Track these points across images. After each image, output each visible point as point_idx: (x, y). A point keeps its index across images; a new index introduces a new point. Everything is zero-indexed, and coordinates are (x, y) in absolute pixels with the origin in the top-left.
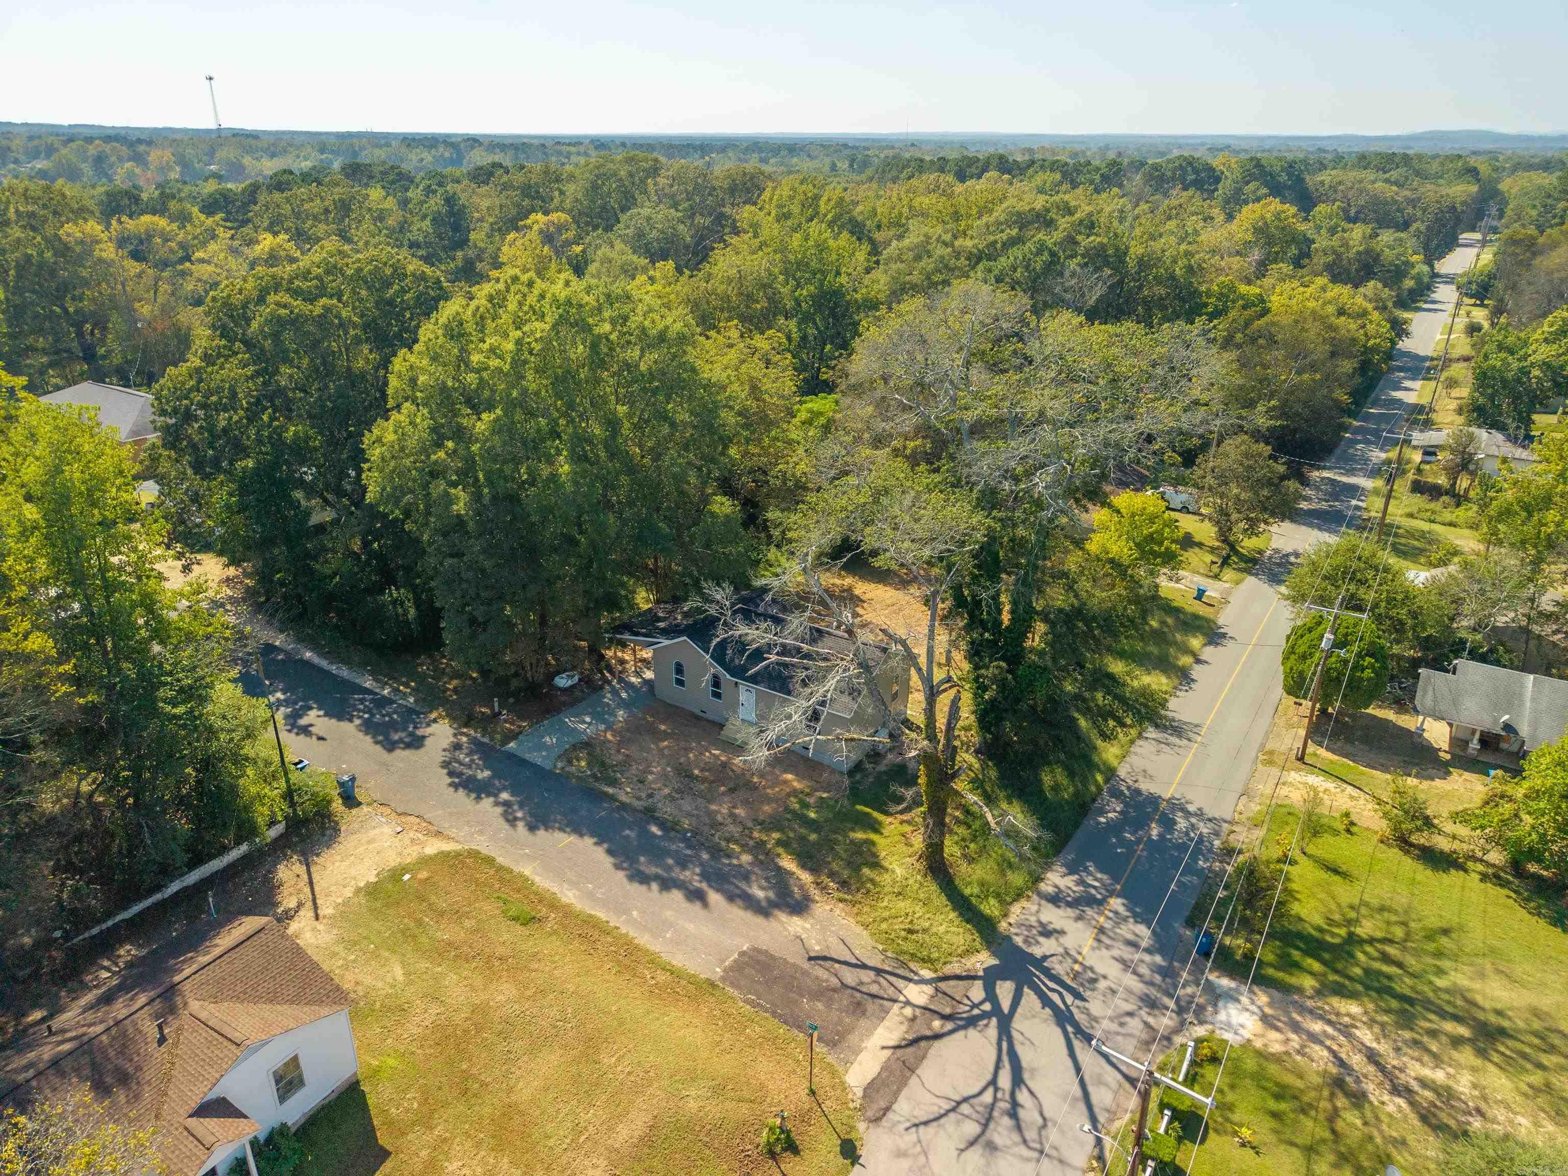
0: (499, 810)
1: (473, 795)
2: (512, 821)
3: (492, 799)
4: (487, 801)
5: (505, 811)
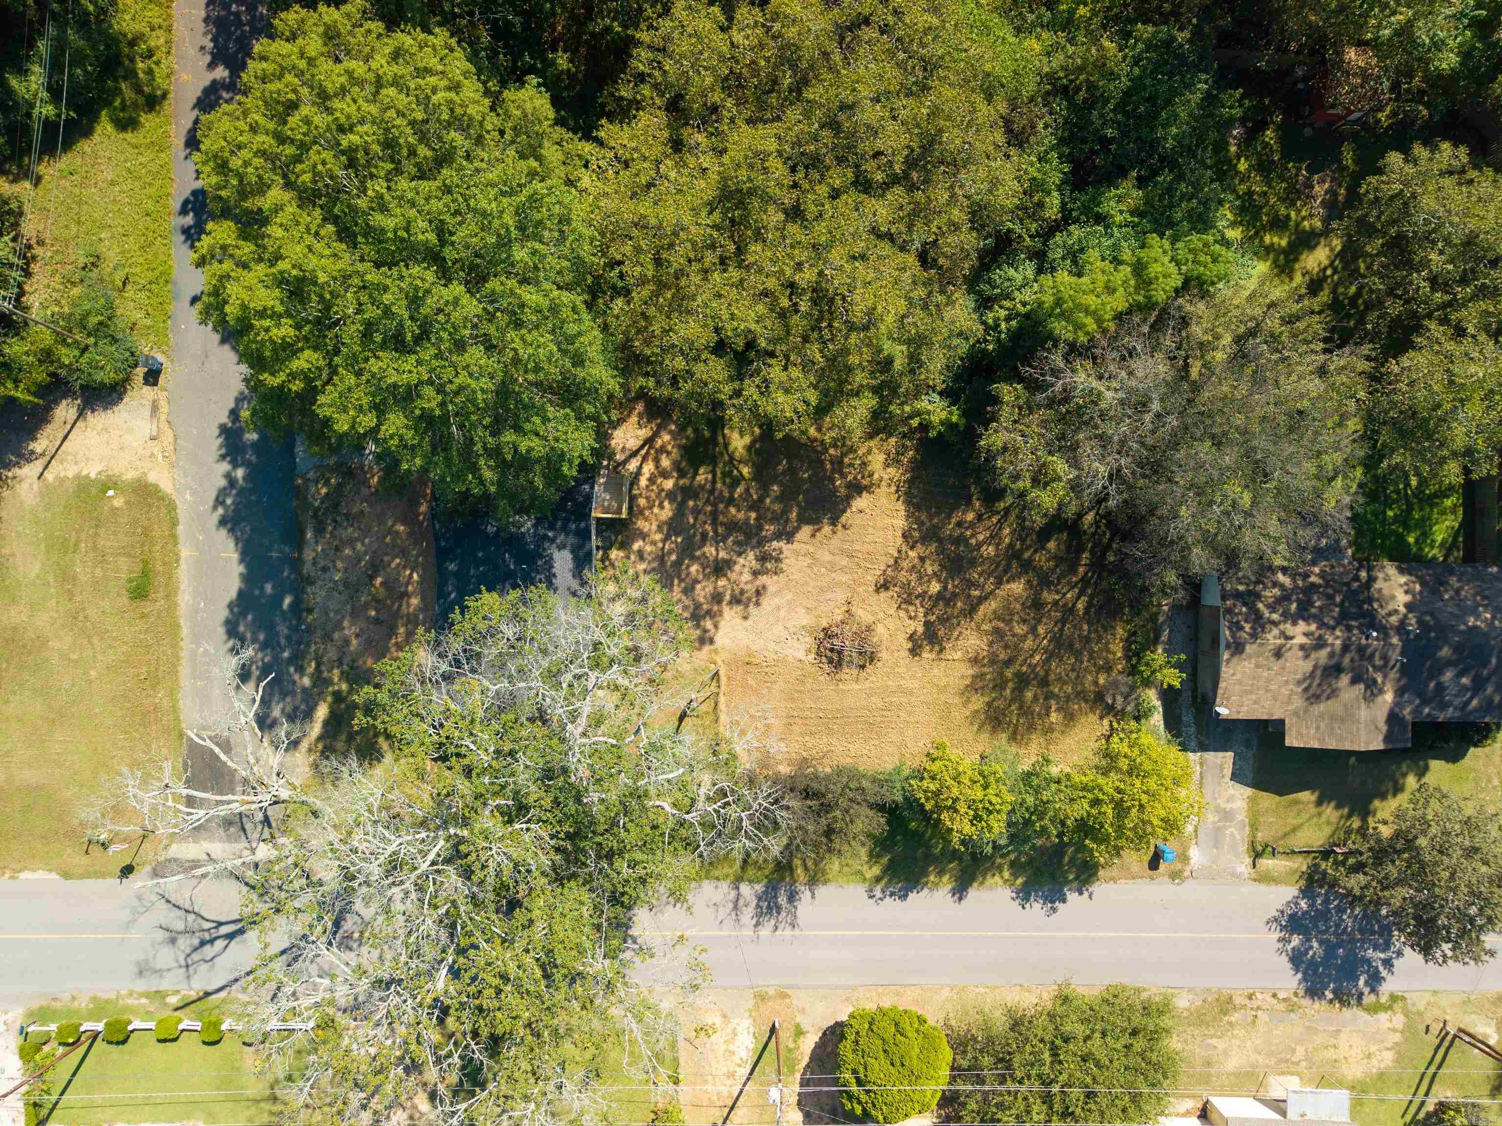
4: (225, 466)
5: (225, 489)
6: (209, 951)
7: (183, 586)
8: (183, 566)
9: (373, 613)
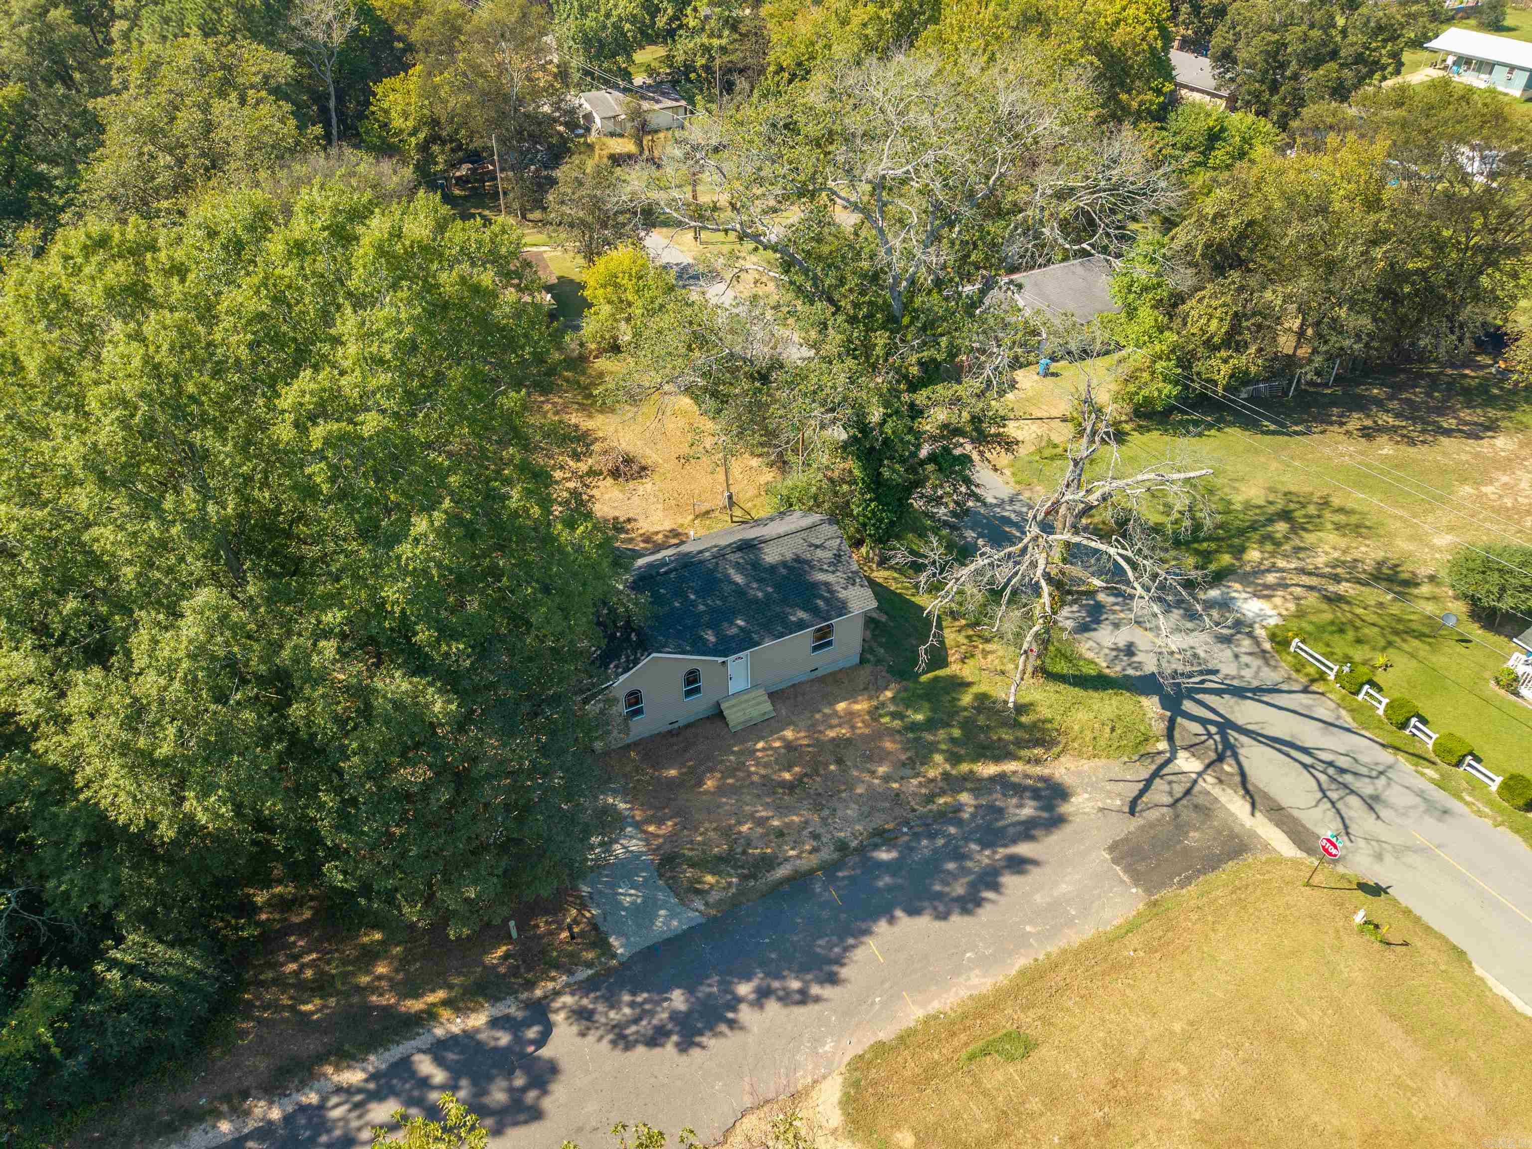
0: (772, 1006)
1: (723, 1028)
2: (804, 998)
3: (743, 1007)
4: (745, 1014)
5: (780, 999)
6: (1342, 762)
7: (964, 993)
8: (935, 1006)
9: (832, 767)
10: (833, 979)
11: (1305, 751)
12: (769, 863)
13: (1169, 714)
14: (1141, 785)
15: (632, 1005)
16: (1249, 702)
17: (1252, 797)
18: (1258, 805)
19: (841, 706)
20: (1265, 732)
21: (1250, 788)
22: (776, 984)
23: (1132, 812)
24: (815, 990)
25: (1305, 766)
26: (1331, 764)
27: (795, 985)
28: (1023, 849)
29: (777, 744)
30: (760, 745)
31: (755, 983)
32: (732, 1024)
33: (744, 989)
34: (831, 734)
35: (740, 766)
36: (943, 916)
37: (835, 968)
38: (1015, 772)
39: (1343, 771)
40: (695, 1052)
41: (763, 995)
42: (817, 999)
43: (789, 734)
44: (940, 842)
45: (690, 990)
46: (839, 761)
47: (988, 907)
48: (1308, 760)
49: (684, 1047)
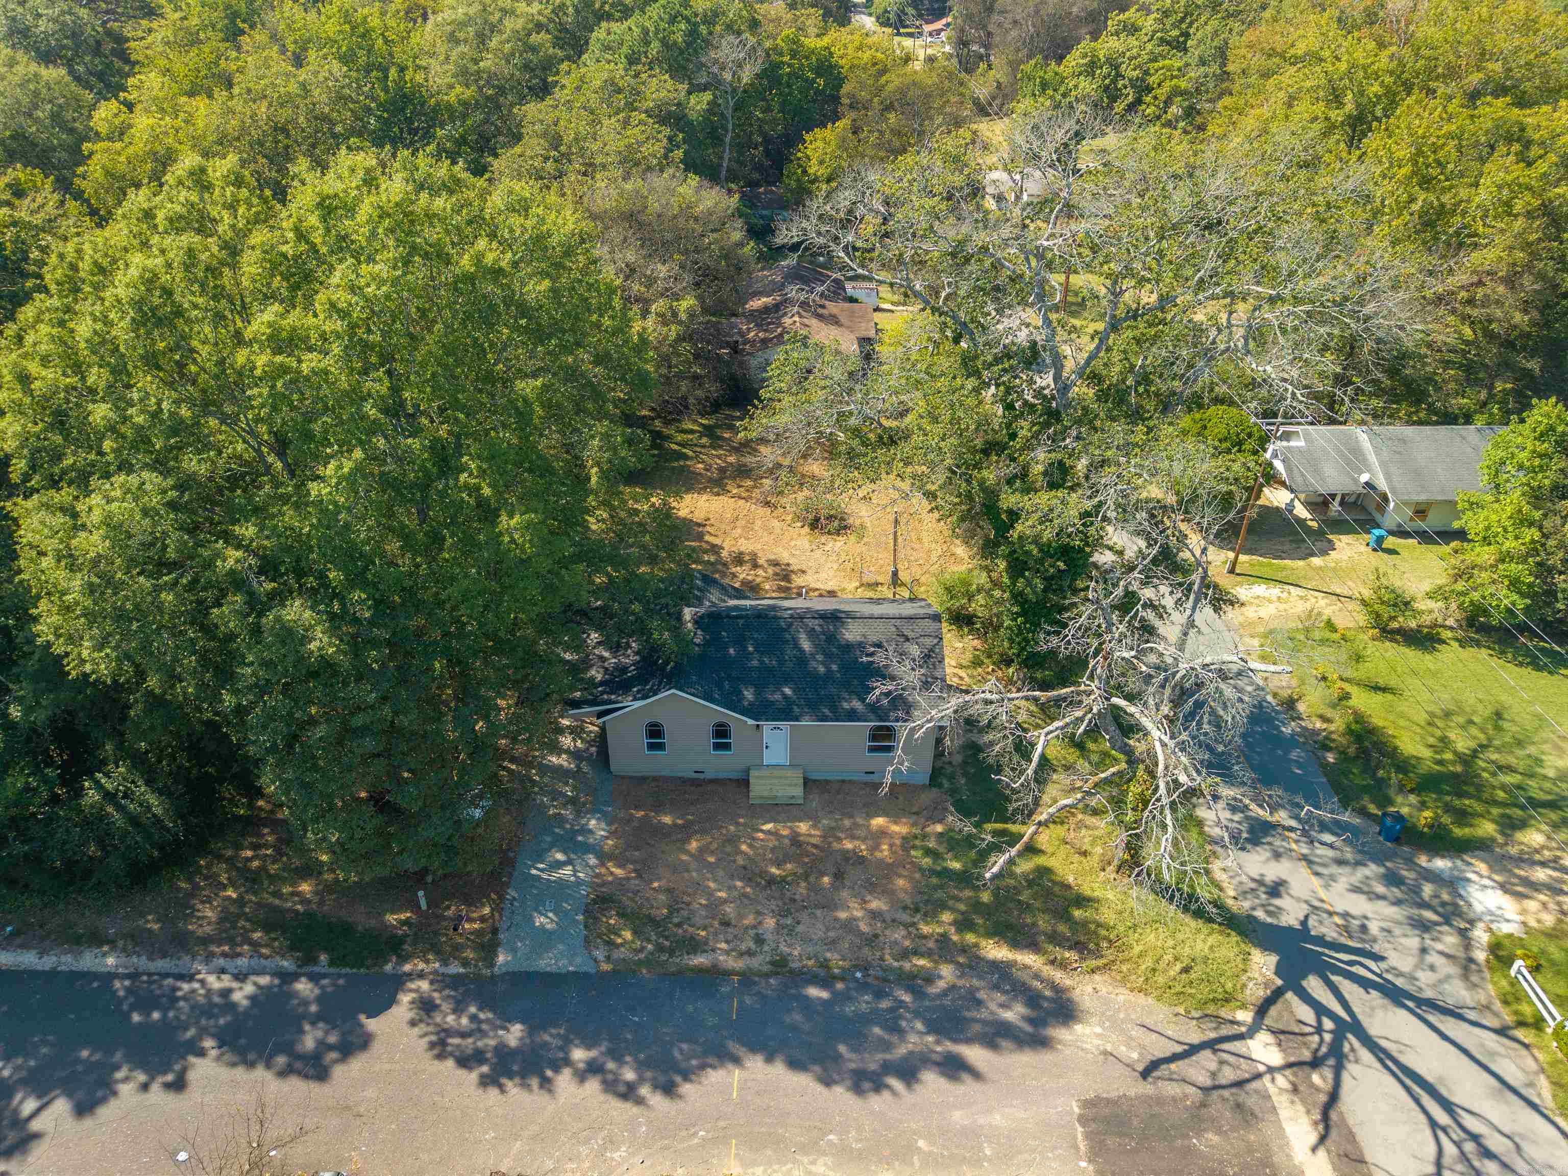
0: (593, 1085)
1: (534, 1082)
2: (628, 1093)
3: (567, 1073)
4: (564, 1080)
5: (605, 1082)
6: (1495, 1143)
9: (826, 879)
10: (669, 1090)
11: (1448, 1106)
12: (695, 946)
13: (1279, 982)
14: (1179, 1049)
15: (473, 1018)
16: (1402, 1013)
17: (1327, 1128)
18: (1329, 1142)
19: (879, 821)
20: (1403, 1059)
21: (1333, 1116)
22: (611, 1065)
23: (1145, 1074)
24: (644, 1091)
25: (1434, 1124)
26: (1475, 1138)
27: (629, 1075)
28: (974, 1054)
29: (785, 832)
30: (768, 827)
31: (593, 1053)
32: (546, 1084)
33: (579, 1055)
34: (849, 845)
35: (733, 840)
36: (828, 1082)
37: (678, 1079)
38: (1026, 967)
39: (1488, 1154)
40: (493, 1092)
41: (593, 1069)
42: (640, 1102)
43: (803, 827)
44: (885, 1004)
45: (532, 1029)
46: (838, 876)
47: (886, 1094)
48: (1442, 1118)
49: (486, 1082)
